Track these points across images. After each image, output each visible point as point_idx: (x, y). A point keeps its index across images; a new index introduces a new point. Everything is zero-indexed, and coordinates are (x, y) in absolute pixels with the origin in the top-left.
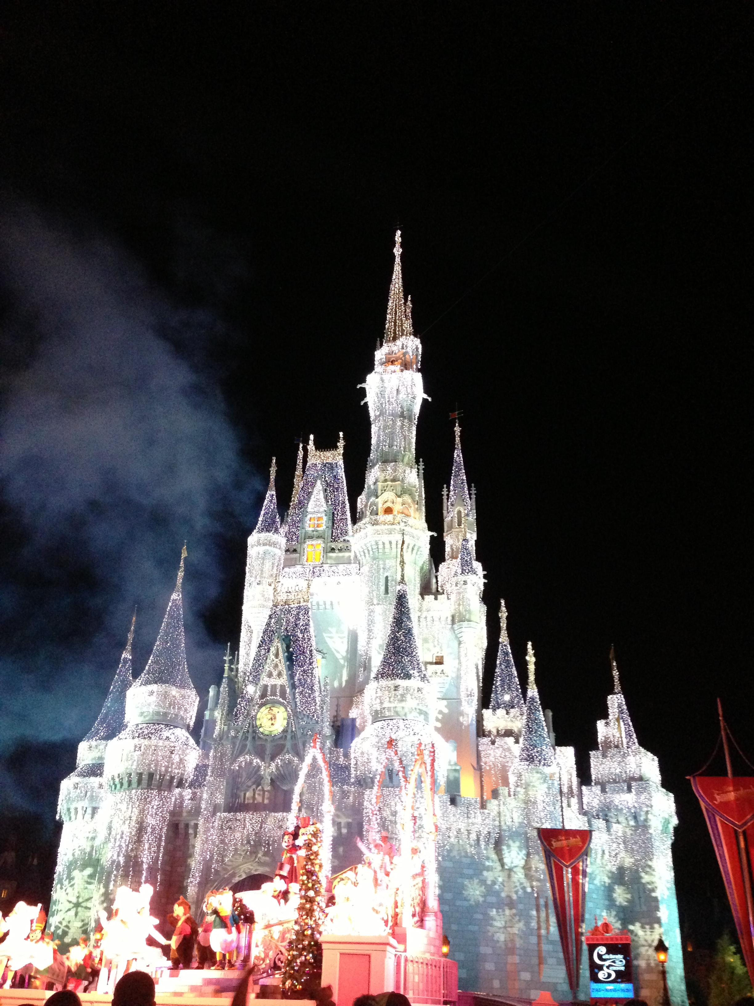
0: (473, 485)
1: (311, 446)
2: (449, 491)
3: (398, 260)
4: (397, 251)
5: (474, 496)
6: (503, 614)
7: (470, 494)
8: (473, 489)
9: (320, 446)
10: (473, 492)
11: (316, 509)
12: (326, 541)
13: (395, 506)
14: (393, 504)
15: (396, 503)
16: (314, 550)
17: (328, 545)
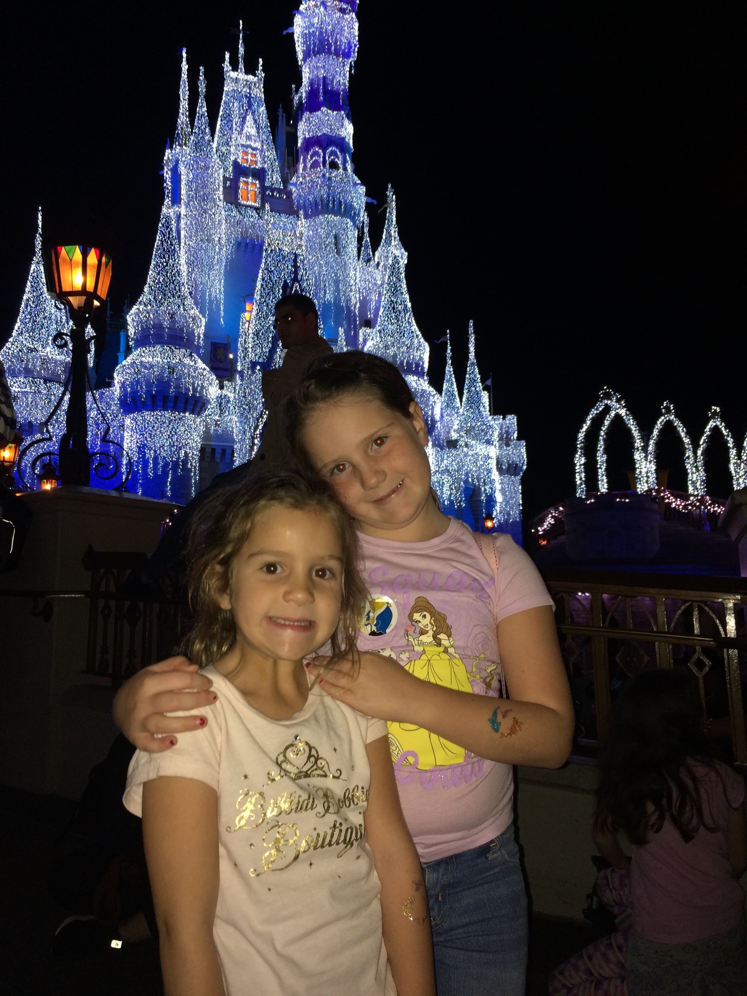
1: (227, 65)
11: (248, 143)
12: (262, 182)
13: (339, 162)
14: (338, 159)
15: (341, 159)
16: (250, 188)
17: (264, 187)
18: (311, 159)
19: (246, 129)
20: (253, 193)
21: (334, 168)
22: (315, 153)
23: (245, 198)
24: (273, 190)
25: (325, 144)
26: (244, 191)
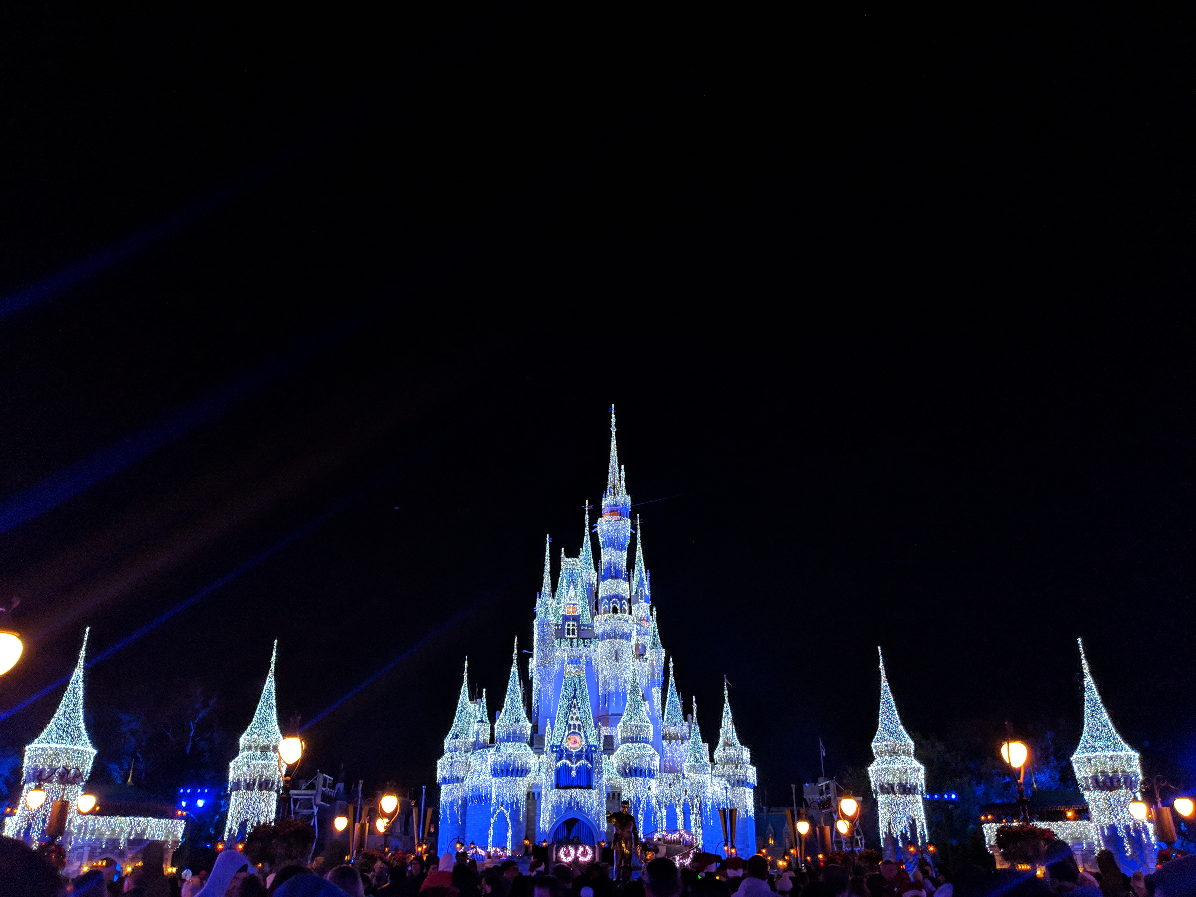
0: (648, 571)
1: (563, 555)
2: (633, 574)
3: (614, 434)
4: (614, 430)
5: (648, 578)
6: (671, 665)
7: (647, 577)
8: (648, 573)
9: (568, 556)
10: (648, 576)
11: (570, 602)
12: (578, 623)
13: (618, 607)
14: (617, 605)
15: (619, 604)
16: (571, 627)
17: (579, 626)
18: (604, 606)
19: (569, 594)
20: (573, 630)
21: (615, 610)
22: (605, 603)
23: (568, 633)
24: (584, 626)
25: (610, 598)
26: (569, 630)
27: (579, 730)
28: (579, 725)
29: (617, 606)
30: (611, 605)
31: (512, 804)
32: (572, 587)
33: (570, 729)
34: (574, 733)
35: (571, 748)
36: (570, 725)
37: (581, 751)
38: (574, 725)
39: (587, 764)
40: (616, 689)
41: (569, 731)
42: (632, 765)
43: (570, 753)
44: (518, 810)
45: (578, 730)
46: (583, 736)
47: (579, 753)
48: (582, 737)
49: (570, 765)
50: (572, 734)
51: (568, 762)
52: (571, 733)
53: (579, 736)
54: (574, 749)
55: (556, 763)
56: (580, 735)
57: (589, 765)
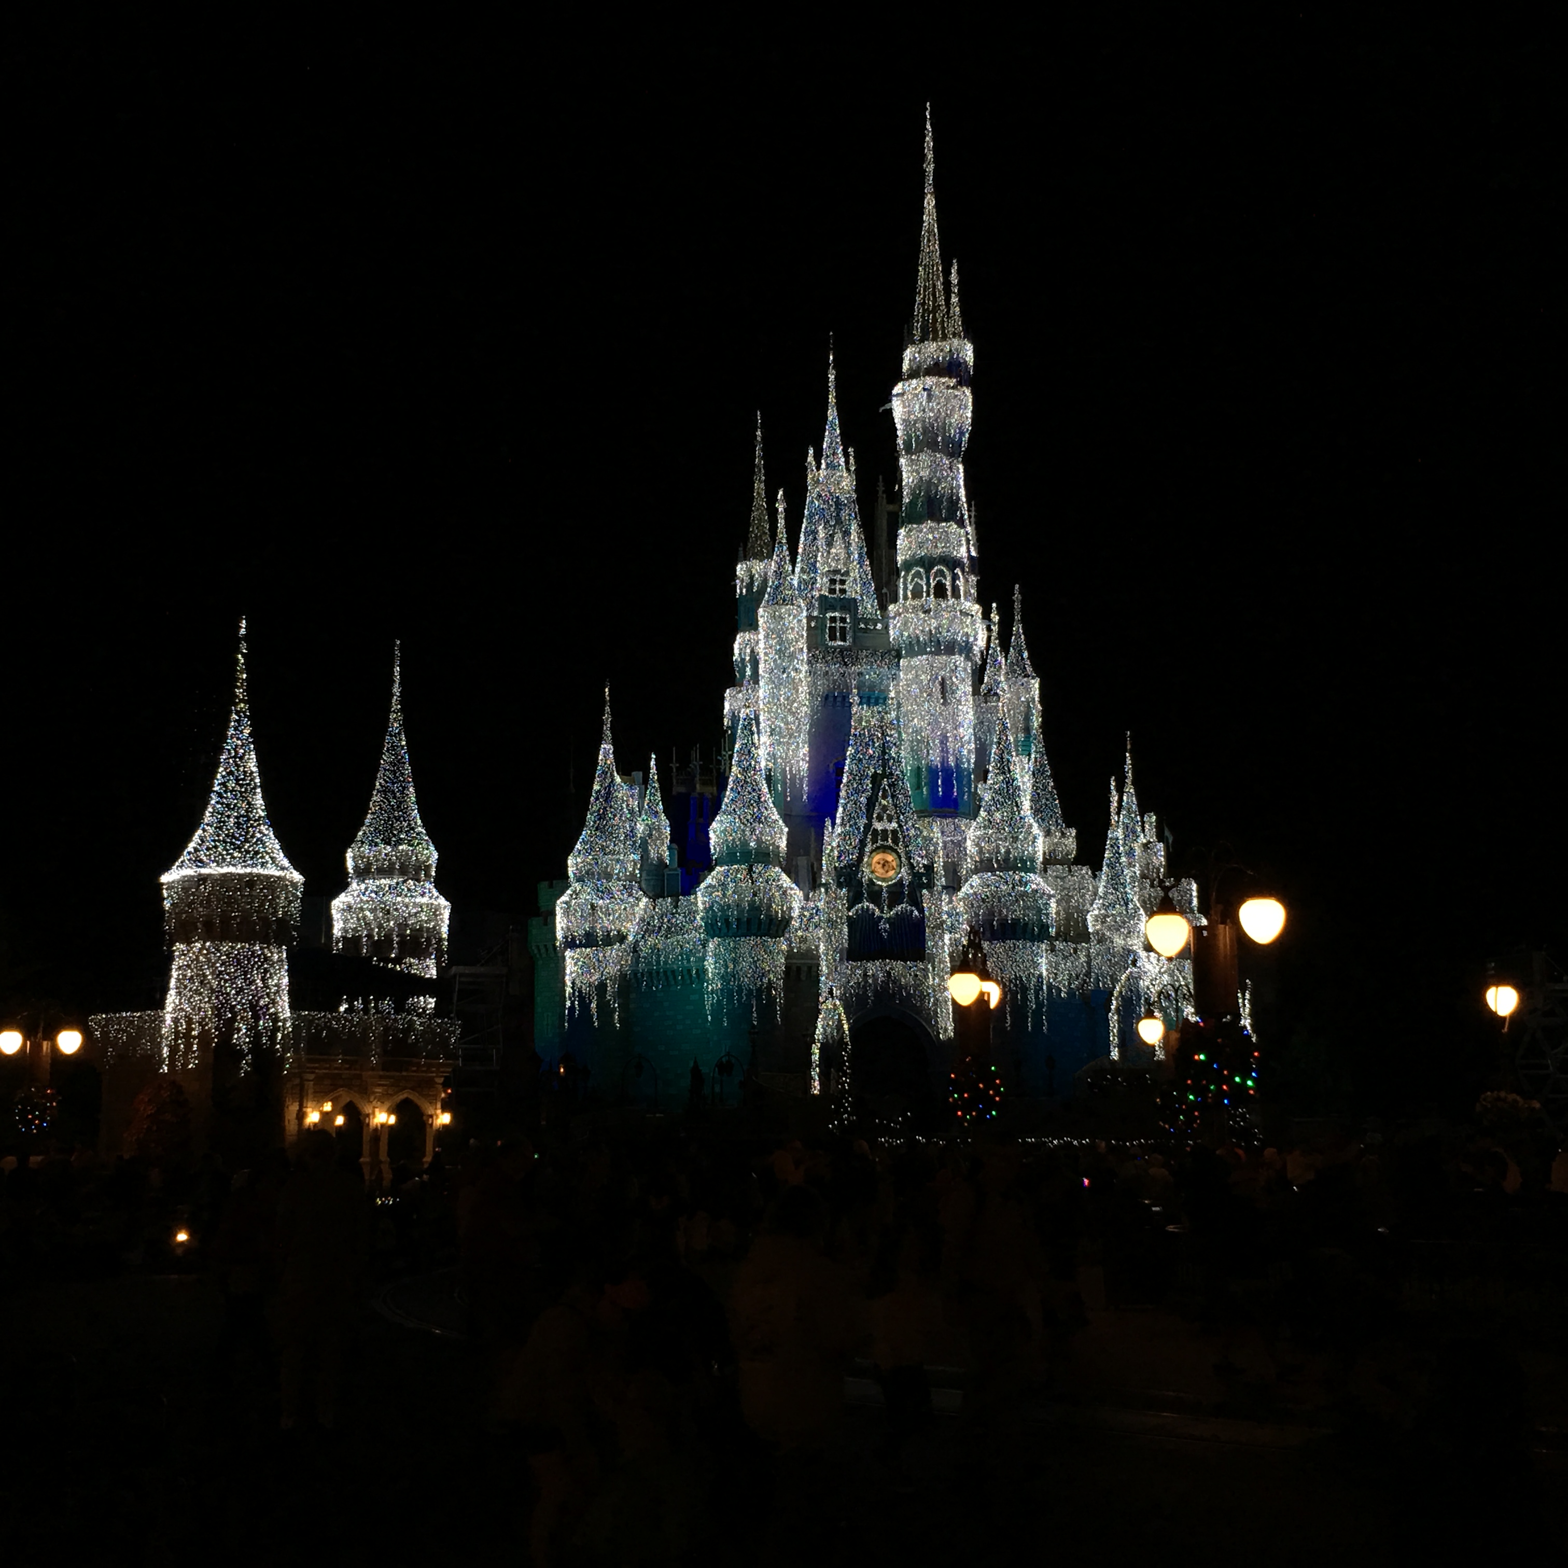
3: (929, 183)
4: (929, 167)
11: (837, 568)
12: (854, 615)
15: (949, 578)
16: (839, 624)
17: (856, 621)
18: (912, 580)
19: (833, 551)
20: (843, 630)
21: (940, 592)
22: (917, 574)
23: (833, 638)
24: (866, 621)
25: (927, 563)
26: (832, 629)
27: (896, 841)
28: (894, 832)
29: (944, 581)
30: (931, 581)
31: (759, 990)
32: (838, 536)
33: (874, 841)
34: (885, 849)
35: (878, 879)
36: (875, 830)
37: (900, 882)
38: (885, 831)
39: (912, 911)
40: (943, 759)
41: (873, 844)
42: (1007, 916)
43: (876, 888)
44: (772, 1001)
45: (893, 842)
46: (903, 855)
47: (893, 889)
48: (900, 857)
49: (877, 912)
50: (878, 851)
51: (871, 906)
52: (878, 848)
53: (894, 854)
54: (883, 880)
55: (849, 909)
56: (897, 853)
57: (916, 913)
